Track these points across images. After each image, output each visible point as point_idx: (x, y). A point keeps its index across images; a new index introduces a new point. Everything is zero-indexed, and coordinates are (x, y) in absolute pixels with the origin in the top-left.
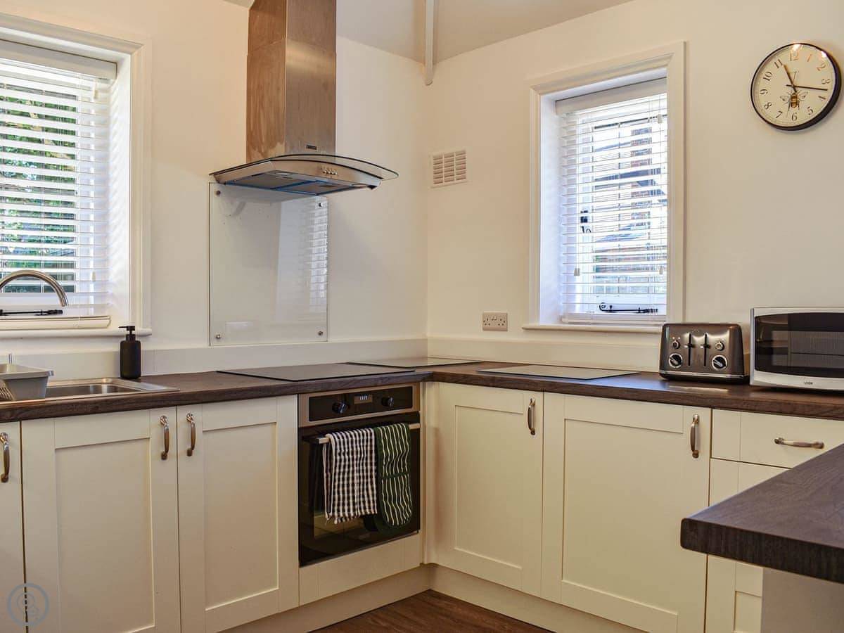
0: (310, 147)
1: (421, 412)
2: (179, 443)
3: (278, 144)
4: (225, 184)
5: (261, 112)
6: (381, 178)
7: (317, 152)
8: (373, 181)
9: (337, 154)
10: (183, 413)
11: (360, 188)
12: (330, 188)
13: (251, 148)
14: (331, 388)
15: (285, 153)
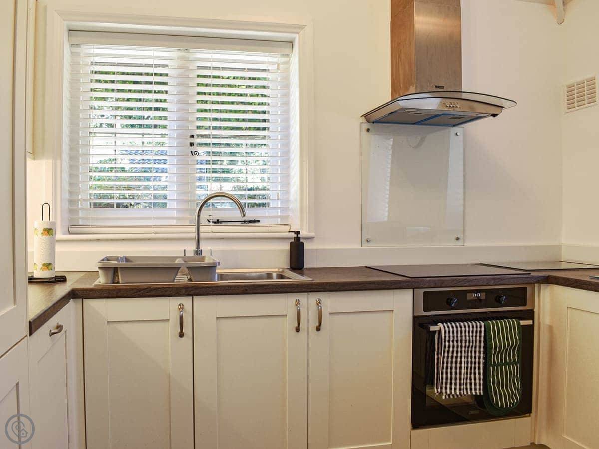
0: (438, 87)
1: (536, 310)
2: (309, 320)
3: (411, 87)
4: (373, 123)
5: (400, 63)
6: (503, 107)
7: (445, 89)
8: (493, 110)
9: (462, 91)
10: (314, 298)
11: (485, 117)
12: (459, 120)
13: (395, 94)
14: (443, 286)
15: (415, 93)
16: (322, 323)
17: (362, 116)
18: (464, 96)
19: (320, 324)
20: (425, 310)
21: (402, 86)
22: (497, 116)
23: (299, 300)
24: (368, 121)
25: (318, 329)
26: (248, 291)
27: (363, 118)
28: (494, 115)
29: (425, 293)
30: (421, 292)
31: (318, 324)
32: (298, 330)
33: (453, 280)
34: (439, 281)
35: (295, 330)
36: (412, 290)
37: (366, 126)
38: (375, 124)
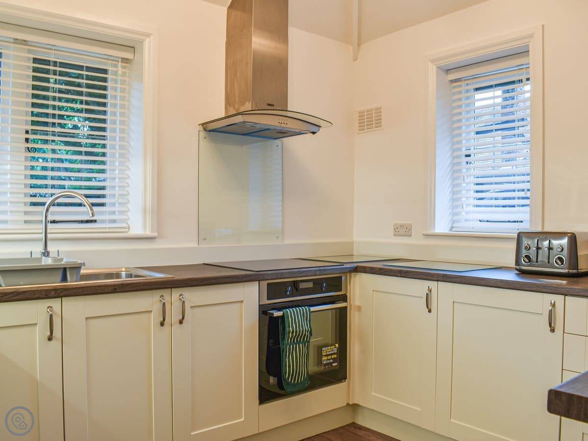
0: (269, 105)
1: (348, 294)
2: (174, 314)
3: (247, 102)
4: (210, 131)
5: (235, 80)
6: (320, 127)
7: (274, 108)
8: (314, 129)
9: (288, 110)
10: (176, 294)
11: (306, 133)
12: (283, 134)
13: (228, 106)
14: (282, 277)
15: (251, 109)
16: (185, 317)
17: (199, 125)
18: (290, 114)
19: (183, 318)
20: (268, 299)
21: (237, 100)
22: (316, 134)
23: (162, 296)
24: (205, 130)
25: (181, 322)
26: (117, 290)
27: (201, 126)
28: (314, 133)
29: (268, 284)
30: (264, 284)
31: (181, 317)
32: (162, 324)
33: (290, 272)
34: (279, 273)
35: (160, 324)
36: (258, 282)
37: (203, 134)
38: (211, 133)
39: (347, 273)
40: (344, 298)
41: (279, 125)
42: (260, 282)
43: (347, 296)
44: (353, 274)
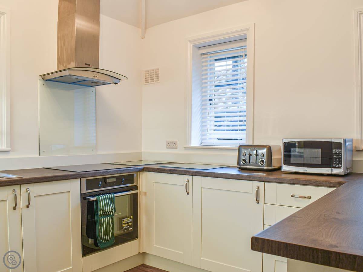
0: (87, 64)
2: (23, 202)
3: (72, 62)
4: (46, 80)
5: (64, 48)
6: (120, 80)
7: (90, 66)
8: (116, 81)
9: (99, 68)
10: (24, 188)
11: (111, 84)
12: (96, 83)
13: (59, 64)
14: (96, 175)
15: (74, 67)
16: (31, 203)
18: (100, 71)
19: (29, 204)
20: (86, 190)
21: (65, 61)
23: (14, 190)
24: (43, 79)
25: (28, 207)
27: (40, 77)
28: (116, 83)
29: (86, 180)
30: (84, 180)
32: (15, 208)
33: (101, 172)
34: (94, 173)
35: (13, 209)
36: (80, 179)
37: (42, 82)
39: (137, 172)
40: (136, 188)
41: (93, 77)
42: (81, 179)
43: (137, 186)
44: (141, 172)
